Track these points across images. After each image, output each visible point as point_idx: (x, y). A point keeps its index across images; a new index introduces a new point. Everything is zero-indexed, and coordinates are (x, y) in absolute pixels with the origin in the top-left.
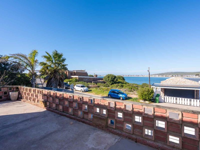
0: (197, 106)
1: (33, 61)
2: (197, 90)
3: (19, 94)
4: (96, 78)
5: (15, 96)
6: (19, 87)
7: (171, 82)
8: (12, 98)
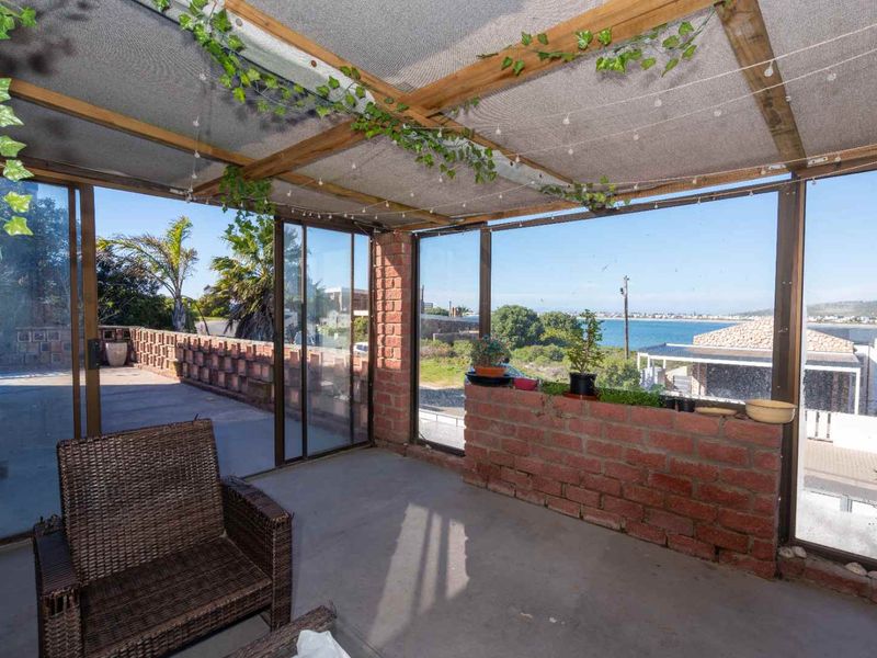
0: (819, 437)
1: (179, 252)
2: (842, 375)
3: (131, 349)
4: (459, 319)
5: (118, 352)
6: (131, 329)
7: (737, 338)
8: (110, 359)
